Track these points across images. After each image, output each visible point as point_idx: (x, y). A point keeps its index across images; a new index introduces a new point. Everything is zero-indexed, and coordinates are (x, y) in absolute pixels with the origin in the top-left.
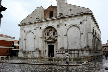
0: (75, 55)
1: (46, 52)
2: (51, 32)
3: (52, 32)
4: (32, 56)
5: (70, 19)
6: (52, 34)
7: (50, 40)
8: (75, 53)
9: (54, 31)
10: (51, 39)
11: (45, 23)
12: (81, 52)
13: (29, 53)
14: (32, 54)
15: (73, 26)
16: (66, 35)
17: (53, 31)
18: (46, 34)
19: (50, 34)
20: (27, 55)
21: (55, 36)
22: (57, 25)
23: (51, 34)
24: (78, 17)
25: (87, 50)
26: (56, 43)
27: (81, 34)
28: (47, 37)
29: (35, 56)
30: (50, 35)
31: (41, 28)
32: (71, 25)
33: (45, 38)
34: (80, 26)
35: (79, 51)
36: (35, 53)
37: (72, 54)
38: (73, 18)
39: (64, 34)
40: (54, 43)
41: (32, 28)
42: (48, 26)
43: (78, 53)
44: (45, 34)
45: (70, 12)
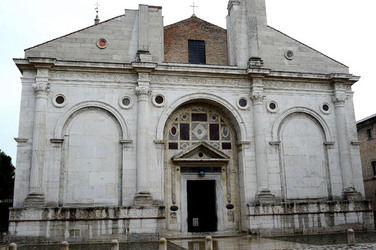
0: (319, 220)
1: (174, 209)
2: (200, 125)
3: (208, 123)
4: (115, 229)
5: (289, 86)
6: (206, 132)
7: (196, 158)
8: (319, 213)
9: (214, 122)
10: (201, 155)
11: (182, 81)
12: (338, 208)
13: (98, 214)
14: (115, 220)
15: (300, 113)
16: (277, 144)
17: (210, 121)
18: (178, 130)
19: (196, 134)
20: (79, 226)
21: (220, 142)
22: (238, 98)
23: (200, 132)
24: (317, 87)
25: (356, 202)
26: (224, 173)
27: (327, 145)
28: (179, 141)
29: (138, 231)
30: (195, 138)
31: (160, 99)
32: (295, 110)
33: (173, 146)
34: (324, 117)
35: (332, 204)
36: (133, 213)
37: (310, 216)
38: (298, 87)
39: (269, 139)
40: (217, 170)
41: (105, 90)
42: (197, 97)
43: (330, 214)
44: (169, 129)
45: (286, 61)
